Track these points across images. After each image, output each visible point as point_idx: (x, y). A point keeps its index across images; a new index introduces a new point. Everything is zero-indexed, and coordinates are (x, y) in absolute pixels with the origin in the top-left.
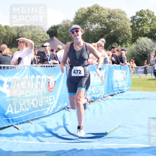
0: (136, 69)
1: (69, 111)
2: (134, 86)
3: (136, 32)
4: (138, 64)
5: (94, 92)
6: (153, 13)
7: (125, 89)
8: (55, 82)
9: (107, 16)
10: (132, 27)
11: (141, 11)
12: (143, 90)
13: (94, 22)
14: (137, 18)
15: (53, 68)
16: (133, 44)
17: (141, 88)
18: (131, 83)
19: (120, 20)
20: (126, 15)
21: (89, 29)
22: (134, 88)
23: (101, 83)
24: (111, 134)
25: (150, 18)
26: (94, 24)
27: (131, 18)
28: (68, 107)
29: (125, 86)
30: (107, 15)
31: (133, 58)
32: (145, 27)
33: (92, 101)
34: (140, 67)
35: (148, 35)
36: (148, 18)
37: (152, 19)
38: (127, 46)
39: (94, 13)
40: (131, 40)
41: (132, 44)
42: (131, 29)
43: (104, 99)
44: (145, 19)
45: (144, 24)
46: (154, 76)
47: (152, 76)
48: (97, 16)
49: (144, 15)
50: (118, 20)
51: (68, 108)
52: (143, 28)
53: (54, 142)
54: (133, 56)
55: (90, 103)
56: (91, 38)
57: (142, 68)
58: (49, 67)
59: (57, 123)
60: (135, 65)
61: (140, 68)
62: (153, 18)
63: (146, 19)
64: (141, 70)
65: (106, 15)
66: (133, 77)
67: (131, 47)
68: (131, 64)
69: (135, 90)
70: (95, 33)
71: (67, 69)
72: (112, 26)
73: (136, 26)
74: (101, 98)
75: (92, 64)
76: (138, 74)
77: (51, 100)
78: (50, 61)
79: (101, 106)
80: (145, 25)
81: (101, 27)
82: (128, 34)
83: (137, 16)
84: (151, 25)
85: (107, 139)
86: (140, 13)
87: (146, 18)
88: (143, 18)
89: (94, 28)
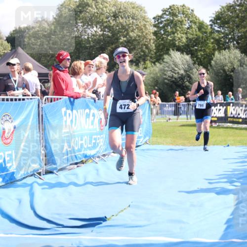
0: (161, 107)
1: (40, 179)
2: (157, 137)
3: (163, 42)
4: (165, 98)
5: (86, 147)
6: (192, 10)
7: (140, 142)
8: (15, 128)
9: (112, 15)
10: (155, 33)
11: (170, 7)
12: (172, 144)
13: (90, 23)
14: (165, 19)
15: (14, 102)
16: (157, 63)
17: (169, 140)
18: (151, 131)
19: (135, 21)
20: (145, 12)
21: (81, 36)
22: (157, 139)
23: (98, 130)
24: (113, 220)
25: (186, 19)
26: (89, 27)
27: (154, 18)
28: (40, 171)
29: (140, 135)
30: (113, 12)
31: (156, 88)
32: (178, 35)
33: (82, 162)
34: (167, 104)
35: (182, 48)
36: (183, 19)
37: (191, 22)
38: (145, 66)
39: (90, 8)
40: (153, 56)
41: (154, 63)
42: (155, 37)
43: (103, 157)
44: (179, 21)
45: (176, 29)
46: (195, 120)
47: (187, 119)
48: (95, 13)
49: (177, 14)
50: (131, 21)
51: (40, 174)
52: (175, 36)
53: (11, 234)
54: (156, 85)
55: (78, 165)
56: (84, 51)
57: (171, 106)
58: (7, 100)
59: (18, 199)
60: (158, 100)
61: (167, 106)
62: (191, 19)
63: (181, 22)
64: (170, 109)
65: (111, 11)
66: (155, 121)
67: (152, 69)
68: (151, 98)
69: (159, 143)
70: (92, 43)
71: (39, 105)
72: (121, 32)
73: (162, 32)
74: (99, 157)
75: (84, 97)
76: (164, 116)
77: (9, 158)
78: (18, 90)
79: (97, 170)
80: (178, 32)
81: (102, 33)
82: (149, 45)
83: (165, 16)
84: (187, 32)
85: (106, 228)
86: (170, 10)
87: (181, 20)
88: (176, 19)
89: (90, 34)
